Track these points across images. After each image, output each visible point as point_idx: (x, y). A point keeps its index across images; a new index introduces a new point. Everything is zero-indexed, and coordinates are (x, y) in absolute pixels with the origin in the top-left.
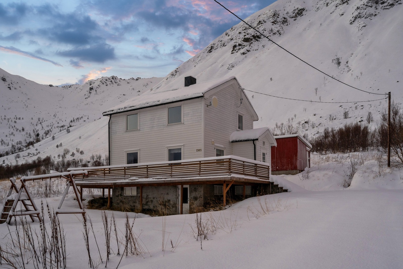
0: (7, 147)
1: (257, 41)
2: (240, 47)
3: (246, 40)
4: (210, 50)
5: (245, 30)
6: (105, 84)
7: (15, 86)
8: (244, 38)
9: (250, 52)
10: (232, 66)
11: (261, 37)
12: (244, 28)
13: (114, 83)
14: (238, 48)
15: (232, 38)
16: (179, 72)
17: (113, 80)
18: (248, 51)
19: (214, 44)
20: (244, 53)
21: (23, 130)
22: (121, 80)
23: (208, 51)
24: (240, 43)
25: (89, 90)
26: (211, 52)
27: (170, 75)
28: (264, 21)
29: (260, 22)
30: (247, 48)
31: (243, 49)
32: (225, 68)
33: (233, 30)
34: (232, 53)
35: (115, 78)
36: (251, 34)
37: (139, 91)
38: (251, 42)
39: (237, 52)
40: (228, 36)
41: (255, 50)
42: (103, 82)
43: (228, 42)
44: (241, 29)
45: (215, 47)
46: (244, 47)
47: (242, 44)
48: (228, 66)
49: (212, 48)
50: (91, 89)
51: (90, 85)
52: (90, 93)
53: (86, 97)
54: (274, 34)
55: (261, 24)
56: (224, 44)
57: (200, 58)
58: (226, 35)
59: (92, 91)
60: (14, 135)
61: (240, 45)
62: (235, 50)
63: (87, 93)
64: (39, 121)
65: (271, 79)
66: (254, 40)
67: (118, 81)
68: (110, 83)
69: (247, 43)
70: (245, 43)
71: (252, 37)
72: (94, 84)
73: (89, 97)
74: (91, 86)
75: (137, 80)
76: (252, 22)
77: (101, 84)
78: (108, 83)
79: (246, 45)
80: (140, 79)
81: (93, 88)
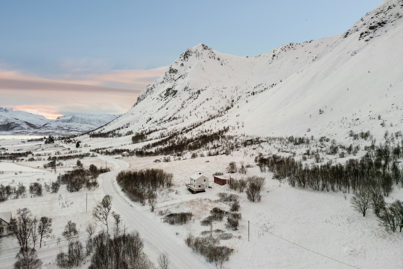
0: (216, 111)
1: (382, 26)
2: (366, 34)
3: (371, 28)
4: (346, 35)
5: (377, 14)
6: (284, 50)
7: (225, 62)
8: (370, 26)
9: (373, 38)
10: (355, 53)
11: (386, 23)
12: (376, 13)
13: (291, 48)
14: (364, 35)
15: (365, 23)
16: (318, 58)
17: (290, 46)
18: (371, 38)
19: (349, 30)
20: (367, 40)
21: (226, 97)
22: (297, 44)
23: (344, 37)
24: (366, 31)
25: (273, 57)
26: (346, 37)
27: (311, 61)
28: (393, 5)
29: (389, 7)
30: (371, 35)
31: (368, 35)
32: (350, 54)
33: (367, 15)
34: (359, 40)
35: (292, 44)
36: (377, 22)
37: (310, 52)
38: (376, 29)
39: (363, 39)
40: (363, 21)
41: (378, 36)
42: (283, 49)
43: (361, 27)
44: (374, 14)
45: (350, 32)
46: (369, 34)
47: (368, 31)
48: (352, 53)
49: (347, 33)
50: (274, 56)
51: (274, 52)
52: (273, 59)
53: (270, 62)
54: (400, 17)
55: (390, 9)
56: (358, 29)
57: (336, 43)
58: (361, 20)
59: (275, 58)
60: (220, 102)
61: (366, 32)
62: (362, 37)
63: (271, 59)
64: (236, 88)
65: (369, 72)
66: (379, 27)
67: (294, 46)
68: (288, 48)
69: (372, 30)
70: (370, 31)
71: (378, 24)
72: (277, 51)
73: (272, 62)
74: (274, 54)
75: (310, 42)
76: (385, 6)
77: (281, 51)
78: (287, 49)
79: (371, 32)
80: (313, 41)
81: (275, 55)
